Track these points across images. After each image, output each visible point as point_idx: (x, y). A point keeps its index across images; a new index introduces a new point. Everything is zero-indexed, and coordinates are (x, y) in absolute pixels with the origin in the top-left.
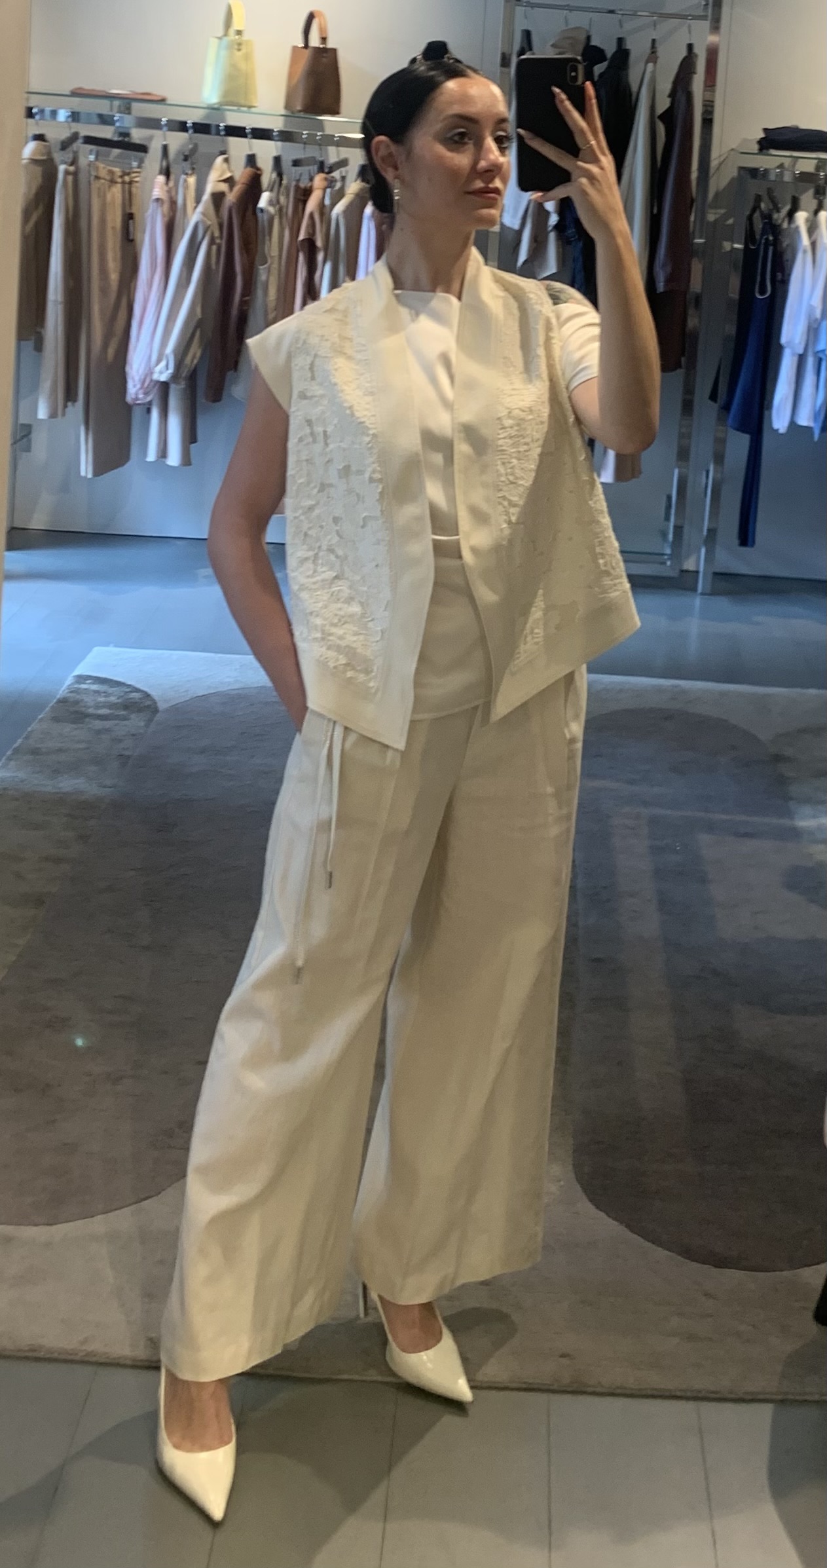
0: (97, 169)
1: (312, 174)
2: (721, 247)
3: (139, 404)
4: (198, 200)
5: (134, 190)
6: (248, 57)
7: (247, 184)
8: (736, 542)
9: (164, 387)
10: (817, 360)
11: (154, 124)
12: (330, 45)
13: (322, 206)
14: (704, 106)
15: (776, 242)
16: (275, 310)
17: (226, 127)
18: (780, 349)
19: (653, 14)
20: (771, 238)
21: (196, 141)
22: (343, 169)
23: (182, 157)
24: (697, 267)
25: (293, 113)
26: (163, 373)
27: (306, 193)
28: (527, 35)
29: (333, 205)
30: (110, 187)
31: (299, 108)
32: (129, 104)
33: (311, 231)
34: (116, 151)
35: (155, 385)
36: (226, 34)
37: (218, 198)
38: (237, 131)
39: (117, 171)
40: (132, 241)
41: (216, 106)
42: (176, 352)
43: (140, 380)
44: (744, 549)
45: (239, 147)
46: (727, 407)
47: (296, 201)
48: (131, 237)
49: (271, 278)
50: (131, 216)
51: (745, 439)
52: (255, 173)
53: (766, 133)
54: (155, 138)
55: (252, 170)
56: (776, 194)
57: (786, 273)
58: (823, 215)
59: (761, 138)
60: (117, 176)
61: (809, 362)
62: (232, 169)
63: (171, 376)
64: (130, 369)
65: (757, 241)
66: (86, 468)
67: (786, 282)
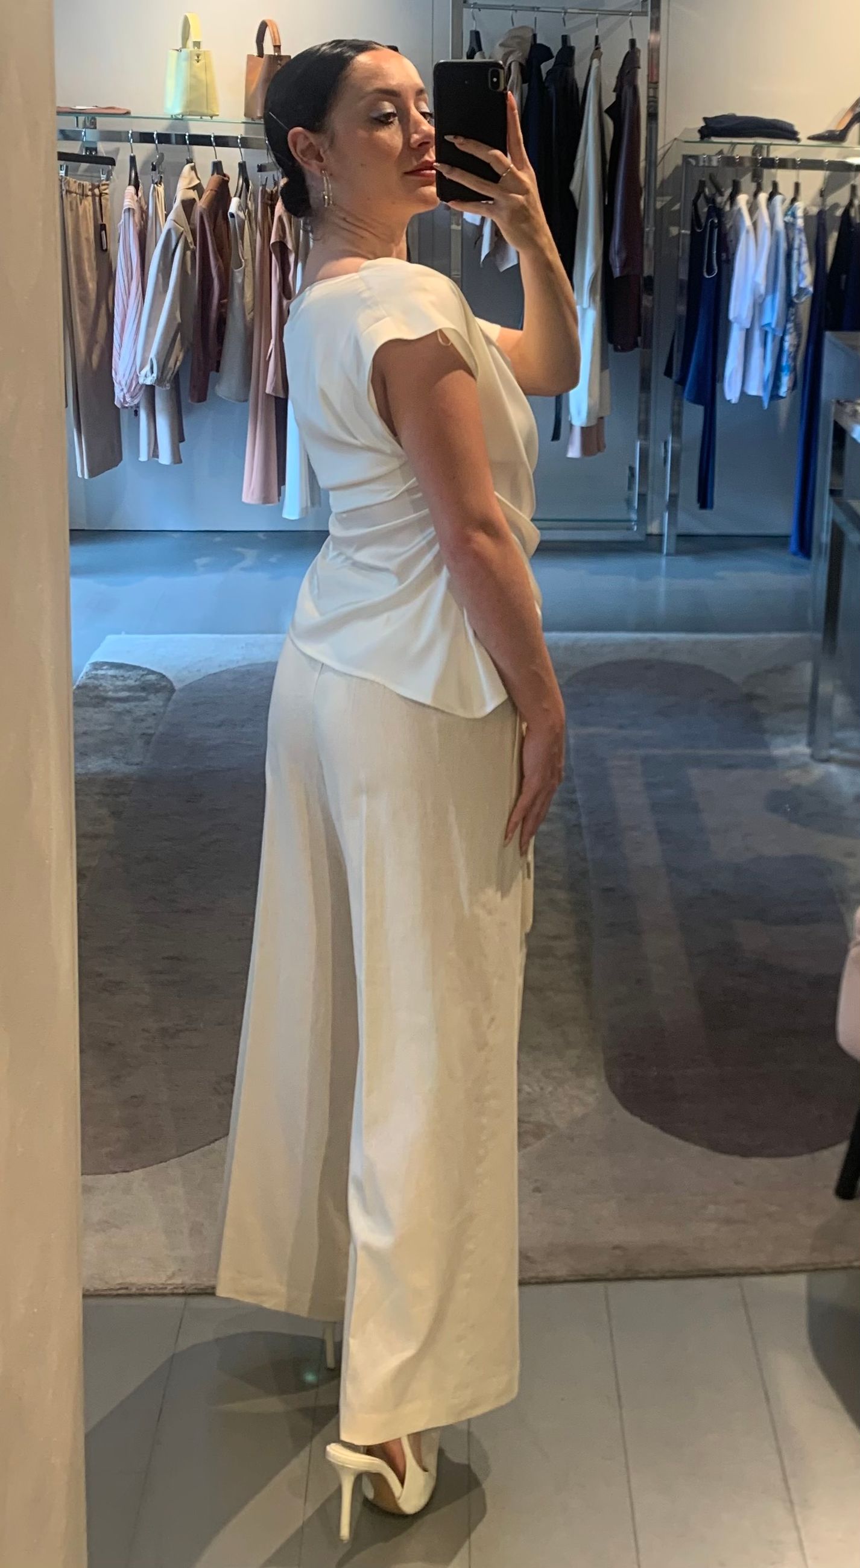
0: (68, 183)
2: (668, 231)
3: (127, 407)
4: (168, 210)
5: (103, 200)
6: (206, 68)
7: (216, 191)
8: (698, 505)
9: (150, 390)
10: (764, 333)
11: (121, 137)
12: (283, 53)
15: (721, 225)
17: (190, 136)
18: (728, 324)
19: (594, 11)
20: (715, 221)
21: (163, 151)
23: (150, 167)
25: (253, 119)
26: (148, 378)
27: (272, 198)
28: (476, 36)
30: (81, 201)
32: (95, 119)
33: (281, 232)
34: (84, 166)
35: (140, 389)
36: (184, 46)
37: (188, 205)
38: (204, 140)
39: (87, 184)
40: (106, 250)
41: (180, 117)
42: (158, 354)
43: (126, 384)
44: (704, 511)
45: (204, 156)
46: (682, 381)
47: (264, 205)
48: (105, 248)
49: (247, 280)
50: (103, 227)
51: (700, 410)
52: (223, 179)
53: (706, 122)
54: (121, 152)
55: (219, 176)
56: (719, 179)
57: (731, 251)
58: (763, 197)
59: (702, 127)
60: (87, 190)
61: (757, 336)
62: (199, 177)
63: (155, 380)
64: (116, 374)
65: (704, 225)
66: (82, 469)
67: (731, 261)
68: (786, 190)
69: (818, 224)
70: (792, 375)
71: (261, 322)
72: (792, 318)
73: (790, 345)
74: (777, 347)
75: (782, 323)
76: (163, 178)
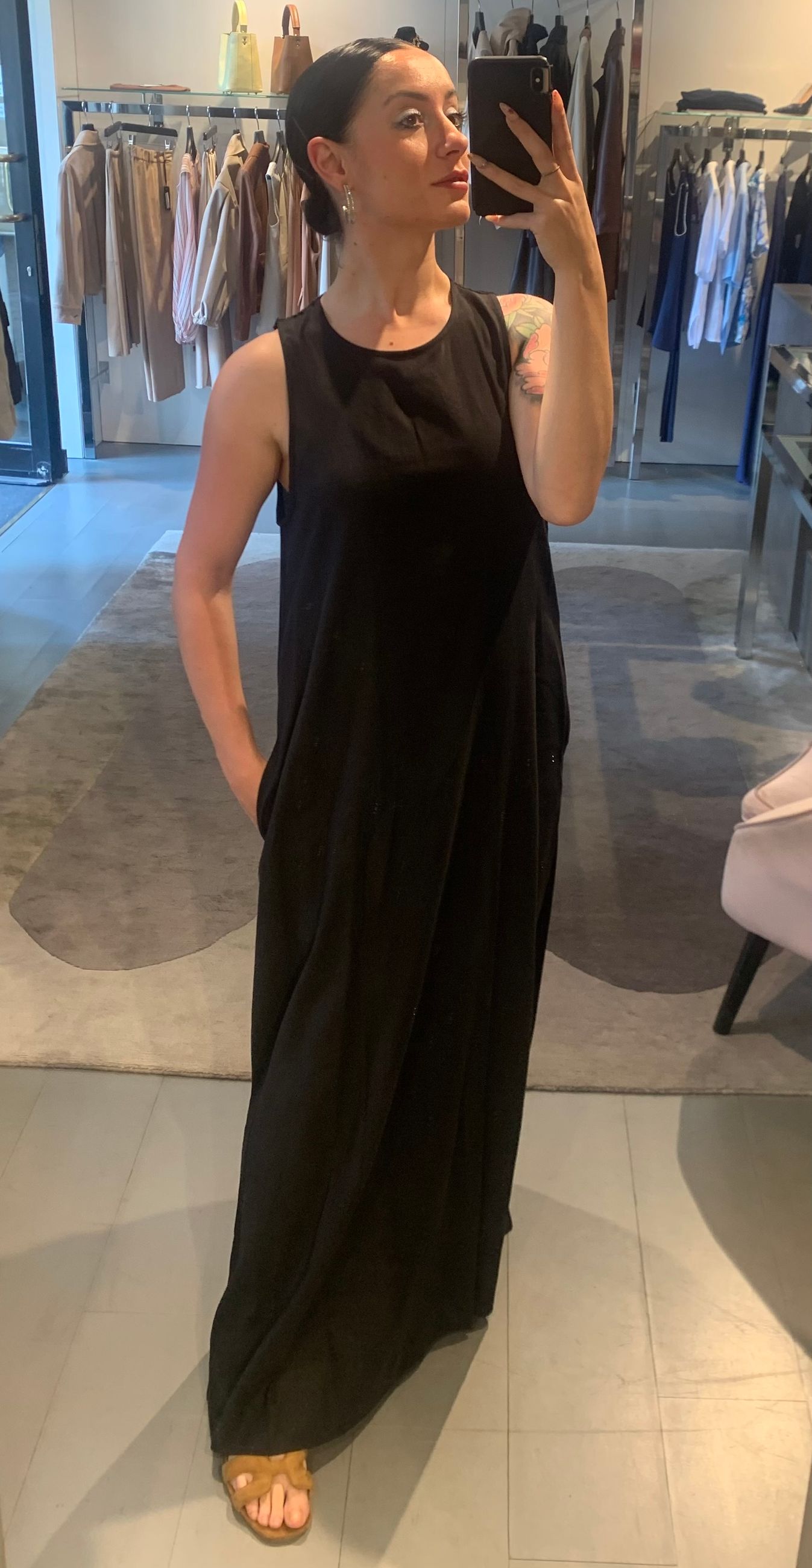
0: (136, 150)
2: (647, 196)
3: (185, 343)
4: (217, 174)
5: (167, 167)
6: (252, 49)
7: (258, 157)
8: (659, 438)
9: (203, 329)
10: (724, 288)
11: (180, 111)
15: (693, 189)
16: (287, 262)
17: (239, 110)
18: (694, 278)
20: (687, 186)
21: (214, 124)
23: (205, 137)
24: (627, 217)
26: (199, 318)
28: (480, 16)
30: (148, 167)
31: (282, 90)
32: (161, 96)
34: (153, 137)
35: (195, 329)
36: (234, 30)
37: (233, 170)
38: (249, 114)
39: (153, 153)
40: (170, 209)
41: (229, 93)
42: (209, 299)
43: (183, 324)
44: (664, 443)
45: (251, 127)
46: (651, 331)
48: (168, 206)
49: (281, 236)
50: (167, 189)
51: (666, 356)
52: (264, 147)
53: (683, 97)
54: (182, 123)
55: (261, 144)
56: (692, 148)
57: (700, 214)
58: (731, 164)
59: (680, 101)
60: (153, 157)
61: (718, 289)
62: (245, 145)
63: (208, 320)
64: (175, 314)
65: (676, 190)
66: (151, 395)
67: (699, 222)
68: (752, 158)
69: (778, 188)
70: (747, 325)
71: (293, 272)
72: (750, 273)
73: (746, 298)
74: (736, 299)
75: (741, 278)
76: (214, 147)
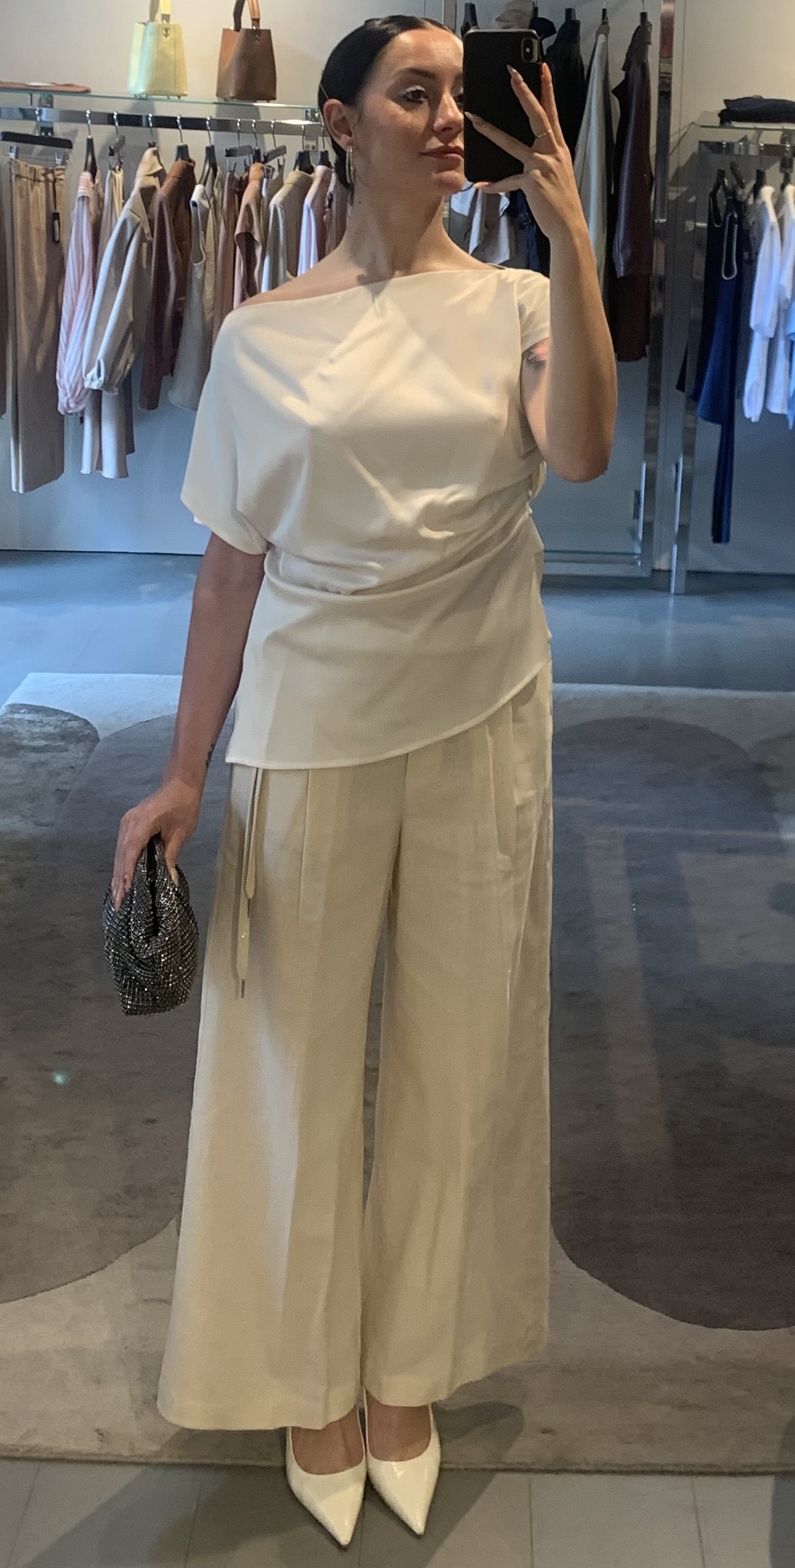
0: (18, 167)
1: (248, 164)
2: (684, 225)
3: (71, 414)
4: (126, 197)
5: (57, 188)
6: (176, 43)
7: (180, 178)
8: (710, 538)
9: (97, 395)
10: (789, 343)
11: (79, 117)
12: (262, 27)
13: (259, 197)
14: (661, 78)
15: (742, 220)
16: (212, 310)
17: (156, 118)
18: (750, 332)
20: (736, 216)
21: (122, 134)
22: (281, 158)
23: (109, 151)
24: (659, 249)
25: (225, 100)
26: (94, 381)
27: (242, 184)
28: (471, 9)
29: (270, 196)
30: (32, 187)
31: (232, 94)
32: (52, 97)
33: (249, 225)
34: (39, 148)
35: (86, 394)
36: (152, 18)
37: (147, 193)
38: (169, 122)
39: (40, 169)
40: (58, 242)
41: (144, 96)
42: (107, 357)
43: (70, 389)
44: (717, 545)
45: (170, 139)
46: (695, 396)
47: (231, 193)
48: (57, 239)
49: (207, 275)
50: (56, 216)
51: (715, 429)
52: (188, 165)
53: (727, 106)
54: (80, 132)
55: (184, 162)
56: (740, 169)
57: (754, 251)
58: (791, 190)
59: (723, 110)
60: (40, 175)
61: (782, 345)
62: (162, 161)
63: (104, 384)
64: (60, 376)
65: (722, 219)
66: (16, 483)
67: (752, 262)
76: (121, 163)
